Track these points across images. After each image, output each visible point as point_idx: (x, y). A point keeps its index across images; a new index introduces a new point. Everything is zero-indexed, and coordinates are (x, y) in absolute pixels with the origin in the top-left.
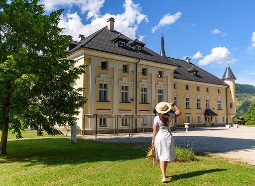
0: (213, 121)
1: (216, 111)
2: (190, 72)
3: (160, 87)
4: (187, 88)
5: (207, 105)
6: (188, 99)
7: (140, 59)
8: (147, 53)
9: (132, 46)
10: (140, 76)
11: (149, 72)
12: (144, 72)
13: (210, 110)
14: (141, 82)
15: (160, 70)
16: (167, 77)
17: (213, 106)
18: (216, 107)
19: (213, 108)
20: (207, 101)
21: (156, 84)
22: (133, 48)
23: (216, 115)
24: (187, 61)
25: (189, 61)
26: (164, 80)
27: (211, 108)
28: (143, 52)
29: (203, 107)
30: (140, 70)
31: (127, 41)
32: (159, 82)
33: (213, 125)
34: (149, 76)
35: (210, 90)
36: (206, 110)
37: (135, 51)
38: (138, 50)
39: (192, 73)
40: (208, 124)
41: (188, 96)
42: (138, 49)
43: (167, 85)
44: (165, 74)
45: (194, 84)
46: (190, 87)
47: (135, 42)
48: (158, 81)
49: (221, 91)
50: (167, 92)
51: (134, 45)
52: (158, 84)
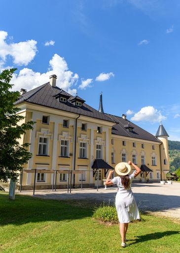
0: (148, 177)
1: (150, 167)
2: (126, 128)
3: (98, 143)
4: (123, 144)
5: (142, 161)
6: (125, 154)
7: (80, 115)
8: (87, 109)
9: (72, 102)
10: (79, 131)
11: (88, 127)
12: (84, 127)
13: (145, 166)
14: (80, 137)
15: (99, 126)
16: (105, 132)
17: (148, 162)
18: (151, 164)
19: (148, 164)
20: (143, 157)
21: (94, 140)
22: (74, 104)
23: (151, 171)
24: (124, 117)
25: (125, 118)
26: (103, 135)
27: (146, 164)
28: (83, 108)
29: (139, 163)
30: (79, 125)
31: (68, 97)
33: (148, 181)
34: (88, 132)
35: (145, 146)
36: (142, 166)
37: (76, 107)
38: (79, 107)
39: (128, 130)
40: (143, 180)
41: (124, 152)
42: (79, 105)
43: (105, 140)
44: (104, 130)
45: (130, 140)
46: (126, 143)
47: (75, 99)
48: (97, 137)
49: (155, 148)
50: (105, 148)
51: (75, 101)
52: (96, 140)
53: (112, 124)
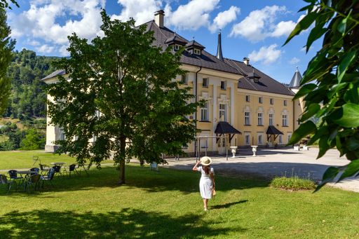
0: (277, 141)
1: (280, 129)
2: (250, 78)
3: (222, 101)
4: (247, 100)
5: (271, 120)
6: (248, 113)
7: (201, 67)
8: (207, 58)
9: (188, 50)
10: (200, 88)
11: (210, 83)
12: (205, 83)
13: (273, 127)
14: (201, 96)
15: (222, 80)
16: (230, 88)
17: (277, 122)
18: (281, 124)
19: (278, 125)
20: (271, 116)
21: (218, 98)
22: (191, 52)
23: (281, 133)
24: (245, 62)
25: (248, 63)
26: (227, 92)
27: (274, 124)
28: (202, 57)
29: (266, 123)
30: (200, 81)
31: (184, 43)
32: (222, 96)
33: (276, 147)
34: (210, 88)
35: (274, 102)
36: (269, 127)
37: (193, 56)
38: (198, 56)
39: (252, 80)
40: (270, 144)
41: (247, 110)
42: (197, 53)
43: (230, 98)
44: (228, 85)
45: (255, 94)
46: (250, 99)
47: (193, 45)
48: (221, 94)
49: (288, 103)
50: (230, 107)
51: (192, 49)
52: (220, 98)
53: (238, 77)
